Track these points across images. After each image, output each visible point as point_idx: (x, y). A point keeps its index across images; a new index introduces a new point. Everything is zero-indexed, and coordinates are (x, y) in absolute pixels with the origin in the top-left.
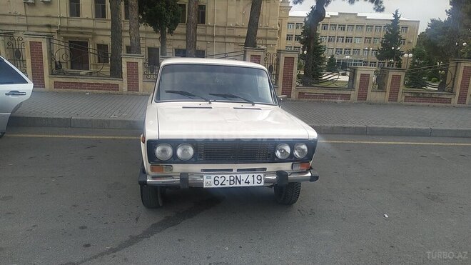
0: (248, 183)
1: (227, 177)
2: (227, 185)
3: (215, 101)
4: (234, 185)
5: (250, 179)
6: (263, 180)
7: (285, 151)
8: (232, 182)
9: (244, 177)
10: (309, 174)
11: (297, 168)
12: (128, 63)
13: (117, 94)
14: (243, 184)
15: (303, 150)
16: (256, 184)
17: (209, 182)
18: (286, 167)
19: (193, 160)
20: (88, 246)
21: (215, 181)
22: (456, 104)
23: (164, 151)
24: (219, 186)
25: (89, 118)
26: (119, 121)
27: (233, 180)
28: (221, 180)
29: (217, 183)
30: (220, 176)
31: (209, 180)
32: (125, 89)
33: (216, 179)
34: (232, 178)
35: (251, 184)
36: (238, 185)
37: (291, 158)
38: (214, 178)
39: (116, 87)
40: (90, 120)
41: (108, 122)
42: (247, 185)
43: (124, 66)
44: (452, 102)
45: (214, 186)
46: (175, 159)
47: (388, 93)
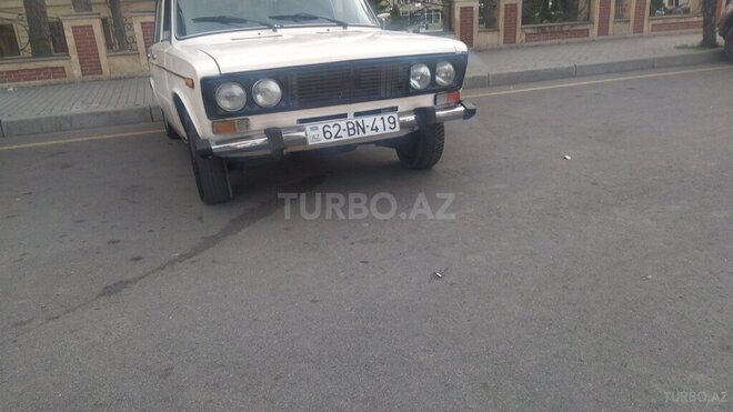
0: (377, 129)
1: (343, 123)
2: (345, 136)
3: (282, 27)
4: (356, 136)
5: (379, 123)
6: (397, 124)
7: (422, 75)
8: (352, 132)
9: (368, 121)
10: (462, 108)
11: (442, 100)
12: (75, 29)
13: (65, 83)
14: (369, 133)
15: (449, 71)
16: (388, 131)
17: (316, 136)
18: (426, 101)
19: (283, 105)
20: (138, 259)
21: (324, 133)
22: (596, 38)
23: (231, 97)
24: (333, 139)
25: (33, 117)
26: (88, 114)
27: (353, 128)
28: (334, 131)
29: (328, 135)
30: (331, 124)
31: (314, 133)
32: (77, 72)
33: (326, 129)
34: (351, 126)
35: (381, 131)
36: (362, 134)
37: (432, 87)
38: (321, 129)
39: (61, 71)
40: (37, 120)
41: (70, 119)
42: (374, 133)
43: (69, 34)
44: (591, 34)
45: (324, 141)
46: (252, 108)
47: (502, 32)
